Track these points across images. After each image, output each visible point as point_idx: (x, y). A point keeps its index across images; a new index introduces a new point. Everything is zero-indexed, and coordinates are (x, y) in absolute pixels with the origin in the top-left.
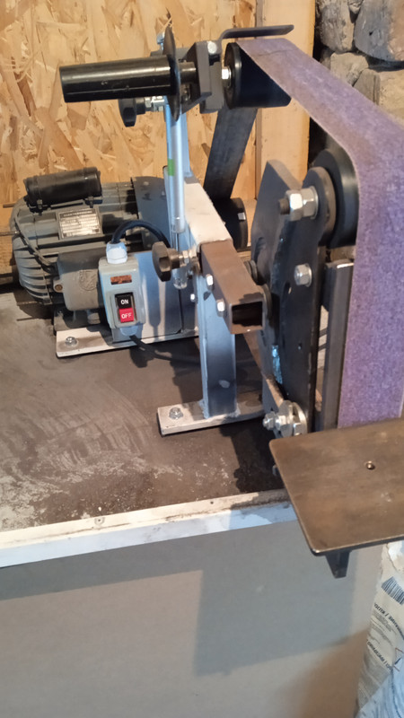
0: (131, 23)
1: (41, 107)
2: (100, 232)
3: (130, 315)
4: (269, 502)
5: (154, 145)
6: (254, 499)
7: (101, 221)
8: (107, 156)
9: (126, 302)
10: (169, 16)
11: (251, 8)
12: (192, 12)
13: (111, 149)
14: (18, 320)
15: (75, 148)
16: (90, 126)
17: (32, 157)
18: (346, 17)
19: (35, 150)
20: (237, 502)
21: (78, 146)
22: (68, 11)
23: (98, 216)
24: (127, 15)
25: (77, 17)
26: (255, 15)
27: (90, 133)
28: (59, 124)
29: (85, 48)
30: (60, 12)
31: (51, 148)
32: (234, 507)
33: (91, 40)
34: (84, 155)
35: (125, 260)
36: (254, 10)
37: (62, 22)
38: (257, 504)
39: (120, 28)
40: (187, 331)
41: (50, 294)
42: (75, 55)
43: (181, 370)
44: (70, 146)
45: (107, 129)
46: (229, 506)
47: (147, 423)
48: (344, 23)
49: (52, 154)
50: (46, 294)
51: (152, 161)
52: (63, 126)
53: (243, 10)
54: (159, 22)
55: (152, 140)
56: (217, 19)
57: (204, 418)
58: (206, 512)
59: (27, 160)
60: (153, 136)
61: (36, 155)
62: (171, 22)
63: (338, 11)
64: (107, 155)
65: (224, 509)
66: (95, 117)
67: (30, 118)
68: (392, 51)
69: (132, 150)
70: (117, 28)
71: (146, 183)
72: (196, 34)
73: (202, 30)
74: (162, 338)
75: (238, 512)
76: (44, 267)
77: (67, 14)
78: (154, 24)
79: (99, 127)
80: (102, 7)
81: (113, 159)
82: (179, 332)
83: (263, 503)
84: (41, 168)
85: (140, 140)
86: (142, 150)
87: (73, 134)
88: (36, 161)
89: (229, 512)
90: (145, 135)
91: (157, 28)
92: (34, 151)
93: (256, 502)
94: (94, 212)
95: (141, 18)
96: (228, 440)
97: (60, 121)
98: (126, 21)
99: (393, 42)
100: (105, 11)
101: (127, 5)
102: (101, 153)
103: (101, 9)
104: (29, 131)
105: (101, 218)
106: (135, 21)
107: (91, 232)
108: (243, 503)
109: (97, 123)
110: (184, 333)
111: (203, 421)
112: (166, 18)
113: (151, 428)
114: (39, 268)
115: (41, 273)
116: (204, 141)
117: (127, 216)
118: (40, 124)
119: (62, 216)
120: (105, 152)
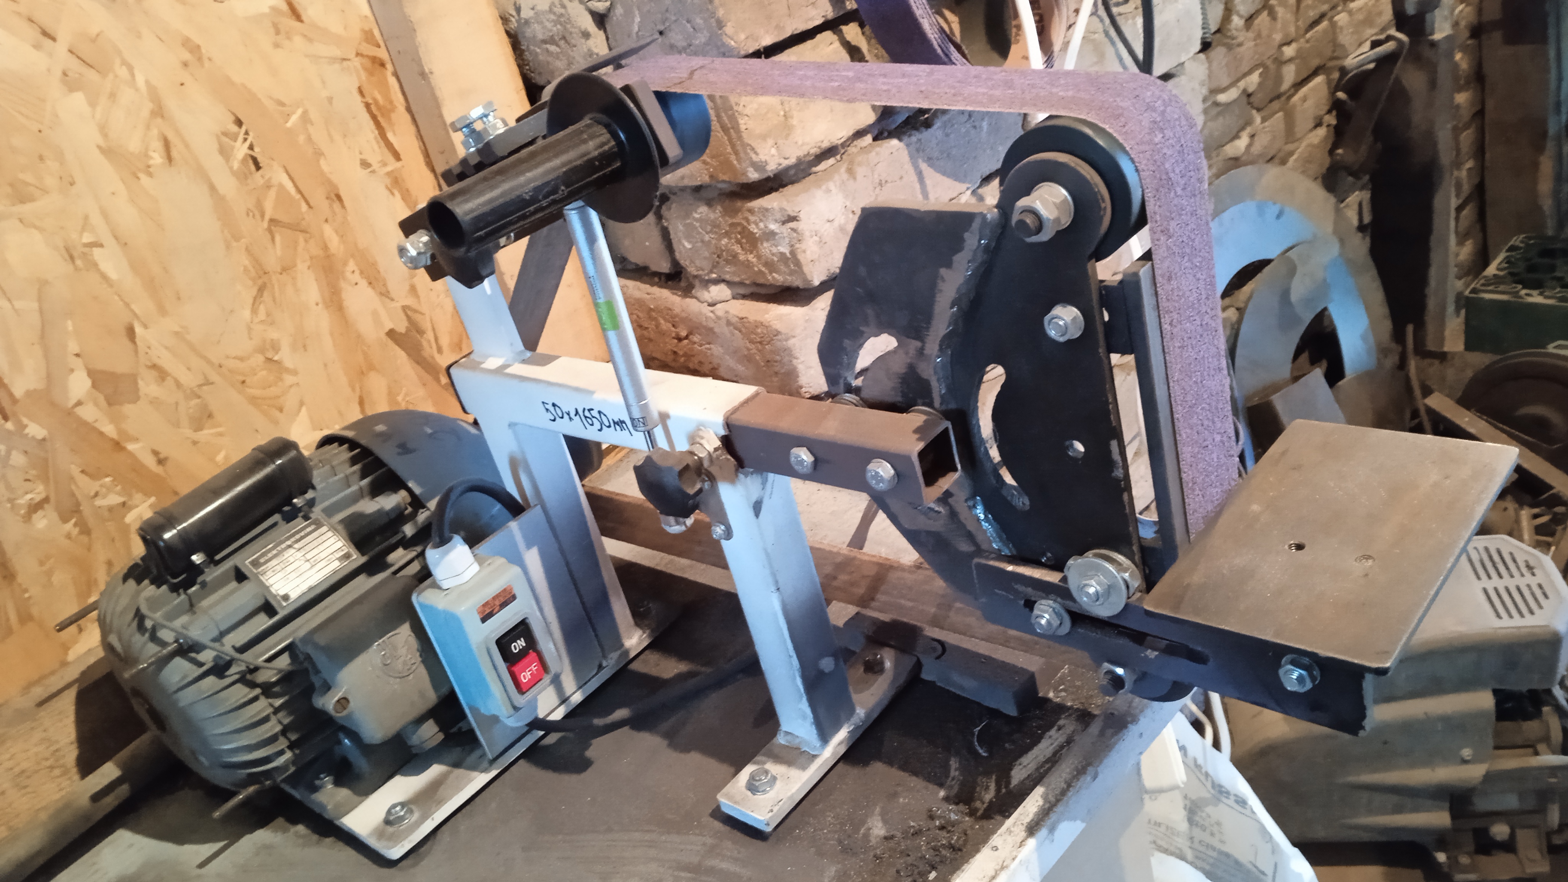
0: (170, 159)
1: (29, 394)
2: (355, 555)
3: (534, 667)
4: (1069, 785)
5: (294, 372)
6: (1045, 797)
7: (344, 533)
8: (206, 434)
9: (521, 643)
10: (239, 123)
11: (383, 65)
12: (282, 104)
13: (210, 416)
14: (202, 865)
15: (131, 447)
16: (148, 387)
17: (35, 507)
18: (588, 23)
19: (40, 488)
20: (1028, 820)
21: (136, 440)
22: (28, 177)
23: (333, 528)
24: (157, 145)
25: (50, 181)
26: (396, 74)
27: (155, 402)
28: (80, 411)
29: (87, 238)
30: (11, 185)
31: (75, 470)
32: (1032, 829)
33: (96, 219)
34: (155, 453)
35: (476, 567)
36: (389, 66)
37: (22, 202)
38: (1058, 801)
39: (150, 175)
40: (614, 656)
41: (291, 747)
42: (72, 258)
43: (666, 726)
44: (118, 446)
45: (188, 379)
46: (1023, 834)
47: (709, 841)
48: (586, 35)
49: (83, 481)
50: (281, 753)
51: (302, 404)
52: (88, 413)
53: (371, 73)
54: (225, 139)
55: (288, 363)
56: (330, 100)
57: (815, 757)
58: (1003, 868)
59: (28, 517)
60: (285, 356)
61: (46, 500)
62: (247, 133)
63: (563, 20)
64: (205, 432)
65: (1022, 844)
66: (154, 367)
67: (9, 425)
68: (733, 43)
69: (253, 401)
70: (142, 176)
71: (380, 428)
72: (302, 138)
73: (311, 129)
74: (577, 698)
75: (1043, 832)
76: (267, 690)
77: (27, 184)
78: (216, 146)
79: (169, 381)
80: (99, 147)
81: (221, 434)
82: (600, 667)
83: (1064, 793)
84: (65, 520)
85: (264, 373)
86: (274, 391)
87: (116, 420)
88: (49, 510)
89: (1032, 842)
90: (269, 360)
91: (225, 153)
92: (38, 492)
93: (1053, 799)
94: (319, 525)
95: (187, 146)
96: (878, 767)
97: (79, 403)
98: (157, 158)
99: (729, 29)
100: (107, 152)
101: (148, 127)
102: (188, 432)
103: (97, 151)
104: (14, 453)
105: (340, 527)
106: (174, 154)
107: (336, 564)
108: (1037, 814)
109: (161, 373)
110: (611, 664)
111: (818, 762)
112: (234, 128)
113: (728, 844)
114: (255, 699)
115: (263, 706)
116: (389, 325)
117: (389, 502)
118: (35, 430)
119: (256, 564)
120: (198, 428)
